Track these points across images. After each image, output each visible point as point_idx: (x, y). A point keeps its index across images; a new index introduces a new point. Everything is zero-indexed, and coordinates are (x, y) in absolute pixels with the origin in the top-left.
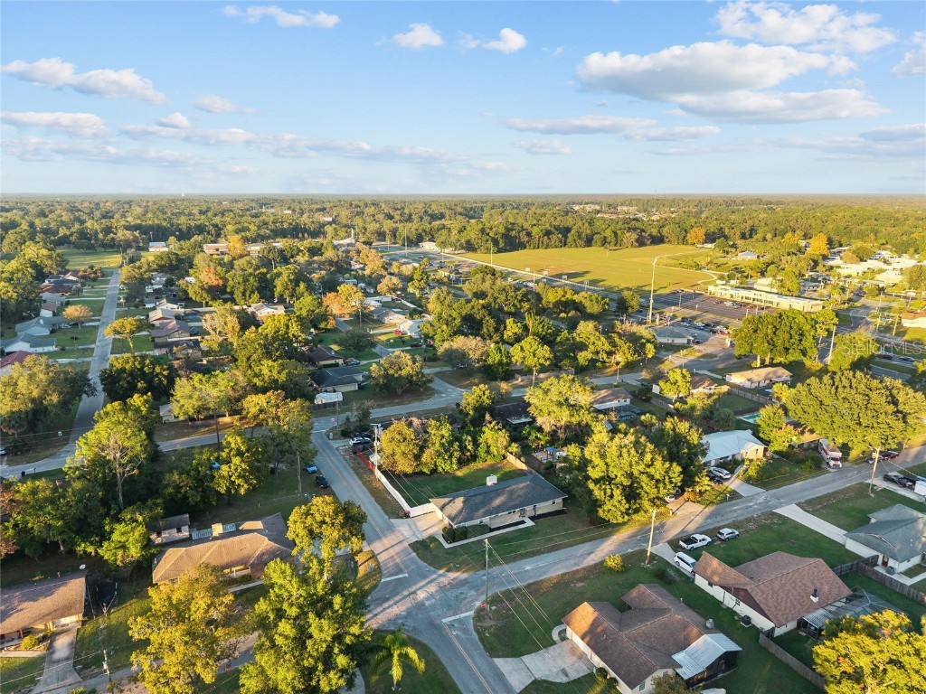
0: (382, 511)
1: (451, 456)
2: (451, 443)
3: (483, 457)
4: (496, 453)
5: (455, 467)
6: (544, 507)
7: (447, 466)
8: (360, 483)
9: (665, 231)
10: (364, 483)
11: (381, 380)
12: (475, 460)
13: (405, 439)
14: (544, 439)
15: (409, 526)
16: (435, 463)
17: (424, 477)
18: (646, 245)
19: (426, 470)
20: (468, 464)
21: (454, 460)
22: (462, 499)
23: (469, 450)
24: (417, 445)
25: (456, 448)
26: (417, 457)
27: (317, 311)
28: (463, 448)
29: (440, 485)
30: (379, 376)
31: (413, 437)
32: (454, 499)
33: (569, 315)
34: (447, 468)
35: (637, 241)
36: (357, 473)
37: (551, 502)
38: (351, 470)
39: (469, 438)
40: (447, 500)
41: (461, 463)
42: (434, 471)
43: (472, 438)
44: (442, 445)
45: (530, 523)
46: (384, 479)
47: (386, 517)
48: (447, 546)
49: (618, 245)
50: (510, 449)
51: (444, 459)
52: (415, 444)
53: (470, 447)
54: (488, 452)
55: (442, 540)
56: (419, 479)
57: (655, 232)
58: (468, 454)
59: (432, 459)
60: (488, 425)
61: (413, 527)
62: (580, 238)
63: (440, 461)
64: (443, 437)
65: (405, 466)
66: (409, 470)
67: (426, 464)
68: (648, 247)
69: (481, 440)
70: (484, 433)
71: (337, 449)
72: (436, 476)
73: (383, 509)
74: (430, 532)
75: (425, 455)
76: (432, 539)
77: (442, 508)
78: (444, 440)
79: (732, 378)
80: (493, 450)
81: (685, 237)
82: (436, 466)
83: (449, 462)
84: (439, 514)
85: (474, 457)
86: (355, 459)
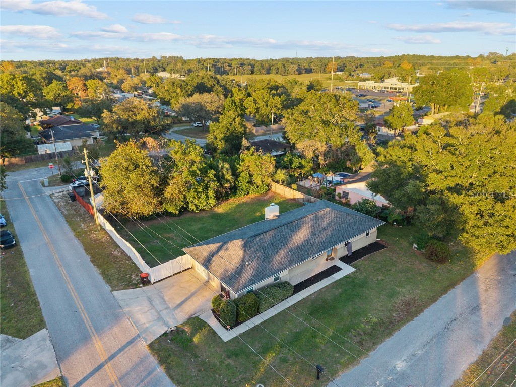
0: (100, 278)
1: (206, 188)
2: (204, 172)
3: (244, 189)
4: (259, 183)
5: (212, 202)
6: (359, 242)
7: (202, 202)
8: (72, 235)
9: (312, 65)
10: (78, 236)
11: (115, 126)
12: (235, 193)
13: (136, 166)
14: (309, 166)
15: (150, 301)
16: (185, 196)
17: (170, 220)
18: (302, 73)
19: (172, 209)
20: (227, 199)
21: (211, 193)
22: (238, 243)
23: (228, 181)
24: (156, 173)
25: (212, 177)
26: (158, 191)
27: (64, 94)
28: (220, 178)
29: (196, 227)
30: (113, 122)
31: (148, 162)
32: (225, 243)
33: (278, 92)
34: (202, 204)
35: (297, 70)
36: (70, 223)
37: (365, 234)
38: (62, 220)
39: (227, 166)
40: (213, 247)
41: (220, 197)
42: (184, 210)
43: (230, 166)
44: (193, 174)
45: (347, 270)
46: (108, 227)
47: (108, 288)
48: (227, 335)
49: (286, 73)
50: (277, 177)
51: (198, 193)
52: (152, 171)
53: (229, 177)
54: (251, 182)
55: (213, 323)
56: (162, 221)
57: (306, 66)
58: (227, 185)
59: (180, 192)
60: (246, 152)
61: (157, 302)
62: (263, 68)
63: (191, 195)
64: (193, 163)
65: (141, 205)
66: (147, 210)
67: (172, 200)
68: (303, 75)
69: (240, 169)
70: (243, 161)
71: (51, 196)
72: (187, 216)
73: (103, 273)
74: (190, 309)
75: (169, 188)
76: (197, 323)
77: (207, 263)
78: (194, 168)
79: (424, 120)
80: (257, 179)
81: (324, 68)
82: (186, 202)
83: (204, 196)
84: (201, 272)
85: (234, 190)
86: (71, 205)
